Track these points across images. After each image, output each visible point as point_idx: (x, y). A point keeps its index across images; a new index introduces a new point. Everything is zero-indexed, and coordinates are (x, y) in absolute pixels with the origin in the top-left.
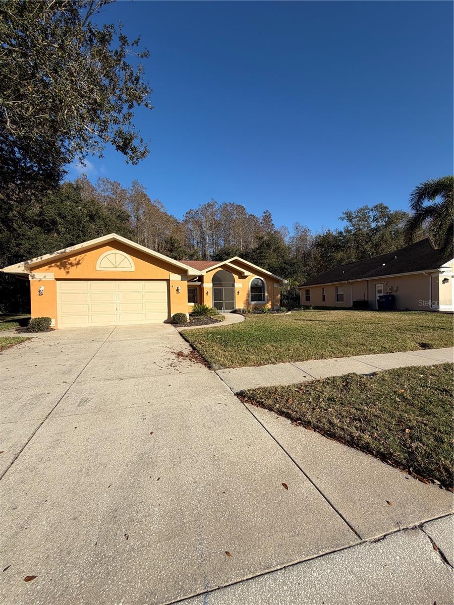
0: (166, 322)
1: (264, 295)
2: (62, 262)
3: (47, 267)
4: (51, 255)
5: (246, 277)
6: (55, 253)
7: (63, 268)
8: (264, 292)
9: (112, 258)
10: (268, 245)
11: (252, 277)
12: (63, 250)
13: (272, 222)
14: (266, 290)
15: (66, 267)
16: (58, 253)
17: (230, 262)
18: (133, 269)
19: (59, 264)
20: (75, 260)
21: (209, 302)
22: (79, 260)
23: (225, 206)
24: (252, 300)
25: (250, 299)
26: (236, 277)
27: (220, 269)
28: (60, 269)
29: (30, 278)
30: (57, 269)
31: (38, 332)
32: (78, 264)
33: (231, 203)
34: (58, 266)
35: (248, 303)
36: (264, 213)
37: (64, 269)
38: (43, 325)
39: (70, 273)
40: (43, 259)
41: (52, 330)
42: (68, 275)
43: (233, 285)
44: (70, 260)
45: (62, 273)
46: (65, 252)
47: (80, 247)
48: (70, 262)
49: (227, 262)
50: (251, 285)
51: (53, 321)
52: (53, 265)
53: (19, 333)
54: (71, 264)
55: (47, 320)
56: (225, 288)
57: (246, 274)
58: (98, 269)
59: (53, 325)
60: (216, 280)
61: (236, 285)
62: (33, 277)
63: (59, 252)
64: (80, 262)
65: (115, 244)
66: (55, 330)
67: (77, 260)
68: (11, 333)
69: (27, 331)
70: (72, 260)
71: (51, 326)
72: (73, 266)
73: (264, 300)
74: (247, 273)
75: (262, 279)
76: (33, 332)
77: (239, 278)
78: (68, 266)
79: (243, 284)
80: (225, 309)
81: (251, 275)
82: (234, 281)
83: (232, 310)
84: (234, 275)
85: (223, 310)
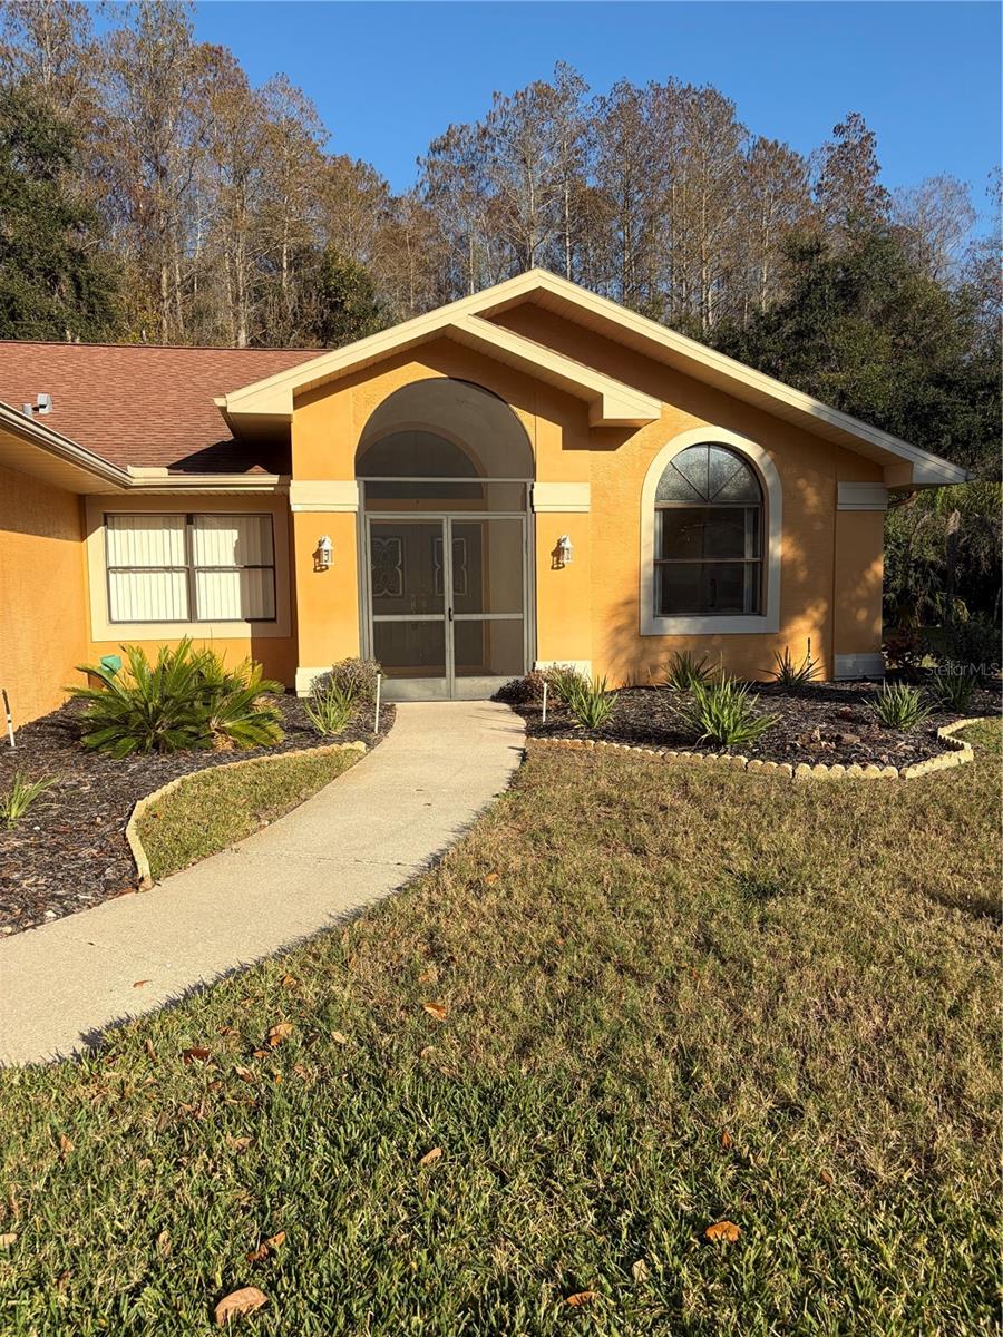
5: (616, 434)
10: (848, 292)
11: (667, 437)
13: (878, 180)
17: (481, 315)
23: (626, 101)
24: (665, 610)
25: (651, 600)
26: (544, 433)
27: (416, 372)
36: (839, 130)
43: (525, 501)
49: (462, 314)
50: (659, 498)
56: (459, 516)
57: (614, 414)
61: (546, 495)
73: (757, 609)
74: (620, 400)
77: (565, 447)
79: (598, 493)
80: (458, 675)
81: (656, 415)
82: (528, 467)
83: (511, 679)
84: (525, 417)
85: (443, 675)
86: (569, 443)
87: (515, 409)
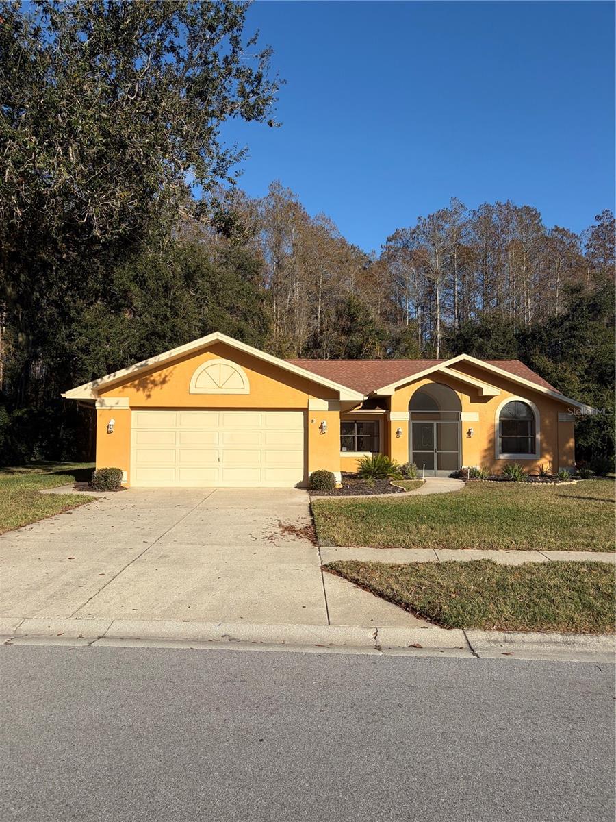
0: (299, 486)
1: (534, 439)
2: (142, 381)
3: (120, 388)
4: (127, 369)
5: (487, 399)
6: (134, 366)
7: (141, 389)
8: (533, 433)
9: (213, 371)
11: (503, 399)
12: (143, 362)
14: (537, 428)
15: (146, 387)
16: (137, 367)
17: (449, 367)
18: (247, 391)
19: (136, 382)
20: (160, 375)
21: (400, 454)
22: (166, 376)
23: (485, 211)
24: (503, 451)
25: (499, 448)
26: (464, 398)
27: (427, 381)
28: (138, 390)
29: (97, 405)
30: (133, 390)
31: (105, 491)
32: (164, 382)
33: (503, 203)
34: (135, 387)
35: (490, 456)
37: (144, 391)
38: (110, 481)
39: (152, 397)
40: (117, 377)
41: (123, 488)
42: (149, 399)
43: (458, 417)
44: (152, 376)
45: (140, 398)
46: (145, 365)
47: (168, 357)
48: (152, 379)
49: (442, 367)
50: (500, 417)
51: (125, 474)
52: (129, 384)
53: (80, 490)
54: (153, 382)
55: (117, 473)
56: (438, 422)
57: (485, 393)
58: (192, 391)
59: (124, 482)
60: (419, 404)
61: (465, 416)
62: (102, 403)
63: (138, 364)
64: (167, 379)
65: (219, 349)
66: (126, 489)
67: (163, 376)
68: (67, 490)
69: (91, 488)
70: (156, 376)
71: (122, 482)
72: (156, 385)
73: (533, 452)
74: (488, 389)
75: (527, 402)
76: (98, 491)
77: (471, 402)
78: (150, 386)
79: (481, 415)
80: (438, 469)
81: (499, 394)
82: (459, 407)
83: (454, 471)
84: (459, 394)
85: (433, 469)
86: (472, 401)
87: (457, 392)
